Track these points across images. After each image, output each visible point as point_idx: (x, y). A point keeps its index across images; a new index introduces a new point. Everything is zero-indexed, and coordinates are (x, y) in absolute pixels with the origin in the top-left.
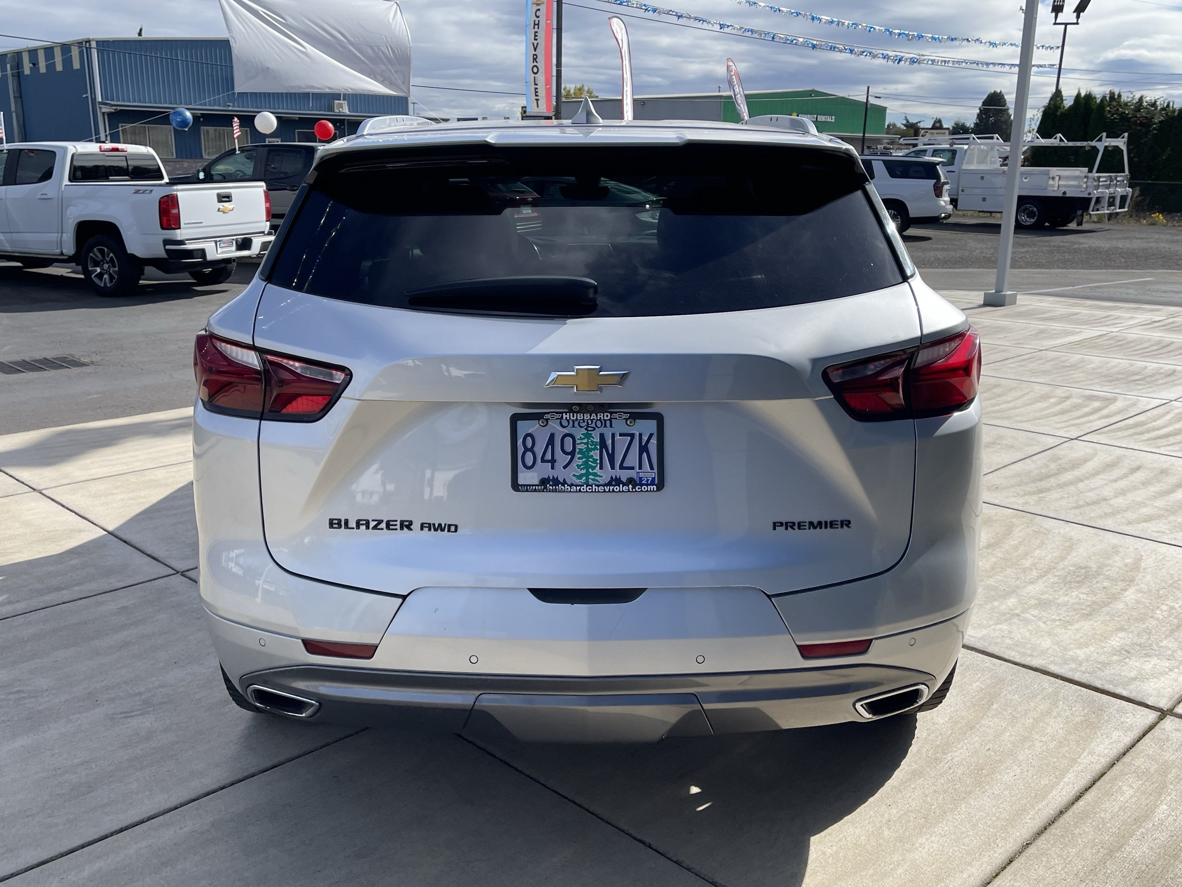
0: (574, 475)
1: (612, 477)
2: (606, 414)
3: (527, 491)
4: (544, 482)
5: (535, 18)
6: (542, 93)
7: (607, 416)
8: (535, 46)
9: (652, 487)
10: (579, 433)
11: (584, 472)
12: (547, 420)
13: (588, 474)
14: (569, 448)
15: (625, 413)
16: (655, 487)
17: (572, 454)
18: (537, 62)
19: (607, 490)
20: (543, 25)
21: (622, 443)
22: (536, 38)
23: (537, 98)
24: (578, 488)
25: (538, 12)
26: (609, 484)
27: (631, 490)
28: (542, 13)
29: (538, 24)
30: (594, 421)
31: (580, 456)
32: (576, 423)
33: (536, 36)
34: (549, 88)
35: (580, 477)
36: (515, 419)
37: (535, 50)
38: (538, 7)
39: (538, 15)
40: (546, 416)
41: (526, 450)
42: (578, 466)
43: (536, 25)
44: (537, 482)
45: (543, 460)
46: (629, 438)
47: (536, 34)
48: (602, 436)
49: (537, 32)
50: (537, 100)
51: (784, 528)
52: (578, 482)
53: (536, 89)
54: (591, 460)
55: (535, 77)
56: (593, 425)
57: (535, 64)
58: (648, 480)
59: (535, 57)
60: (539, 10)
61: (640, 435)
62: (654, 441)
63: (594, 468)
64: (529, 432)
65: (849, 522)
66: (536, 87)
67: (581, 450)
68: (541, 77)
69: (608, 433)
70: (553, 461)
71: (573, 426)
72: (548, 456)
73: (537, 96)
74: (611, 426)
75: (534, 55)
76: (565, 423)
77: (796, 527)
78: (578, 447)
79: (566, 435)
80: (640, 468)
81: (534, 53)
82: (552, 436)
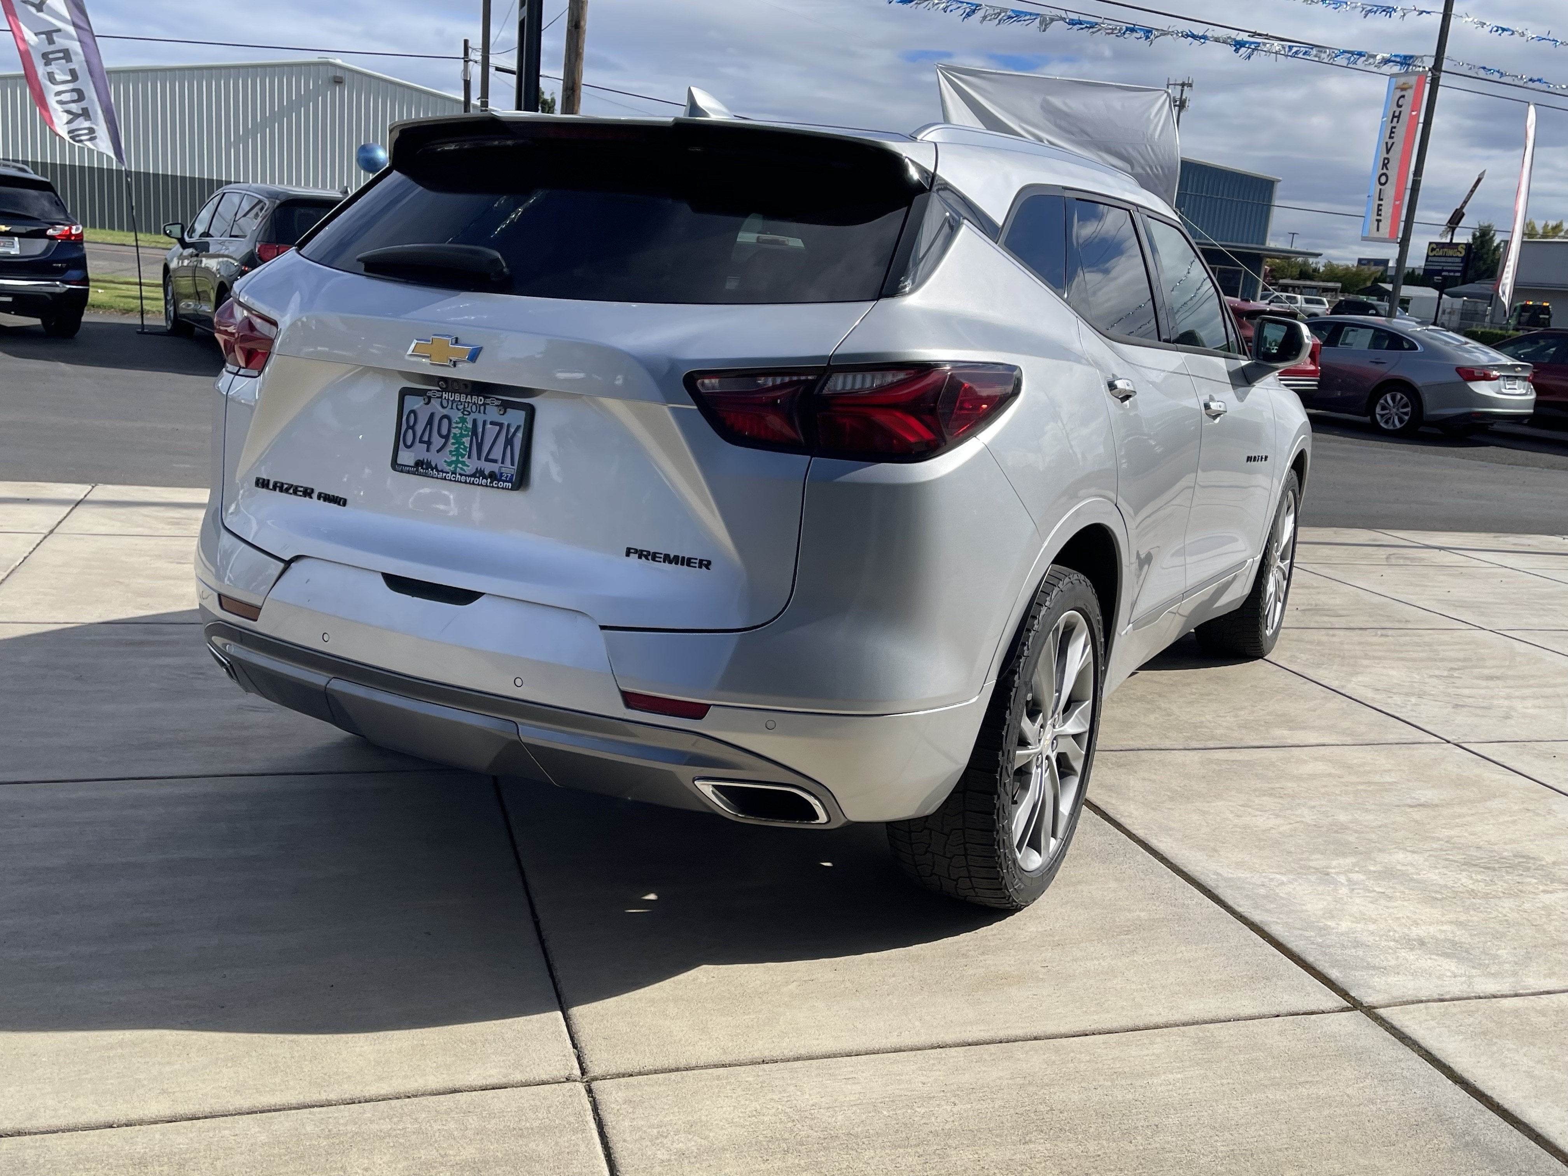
0: (445, 461)
1: (477, 469)
2: (480, 398)
3: (402, 471)
4: (419, 463)
5: (1395, 108)
6: (1387, 211)
7: (481, 400)
8: (1389, 146)
9: (507, 484)
10: (456, 415)
11: (454, 458)
12: (430, 398)
13: (457, 462)
14: (444, 431)
15: (497, 399)
16: (510, 484)
17: (447, 437)
18: (1387, 169)
19: (468, 481)
20: (1404, 118)
21: (491, 430)
22: (1392, 135)
23: (1379, 218)
24: (444, 474)
25: (1402, 99)
26: (474, 476)
27: (488, 484)
28: (1407, 103)
29: (1399, 117)
30: (470, 405)
31: (453, 441)
32: (454, 406)
33: (1392, 132)
34: (1399, 205)
35: (449, 464)
36: (404, 393)
37: (1388, 151)
38: (1403, 93)
39: (1400, 103)
40: (429, 394)
41: (409, 427)
42: (451, 452)
43: (1396, 117)
44: (412, 464)
45: (421, 441)
46: (498, 428)
47: (1393, 130)
48: (475, 421)
49: (1395, 127)
50: (1379, 221)
51: (637, 555)
52: (447, 468)
53: (1380, 205)
54: (462, 447)
55: (1380, 190)
56: (469, 409)
57: (1385, 171)
58: (506, 478)
59: (1386, 161)
60: (1403, 96)
61: (509, 426)
62: (520, 435)
63: (463, 457)
64: (415, 408)
65: (709, 563)
66: (1381, 202)
67: (455, 434)
68: (1390, 191)
69: (480, 418)
70: (429, 443)
71: (452, 408)
72: (426, 438)
73: (1380, 215)
74: (484, 413)
75: (1385, 159)
76: (445, 403)
77: (650, 558)
78: (453, 431)
79: (445, 417)
80: (503, 463)
81: (1386, 156)
82: (432, 415)
